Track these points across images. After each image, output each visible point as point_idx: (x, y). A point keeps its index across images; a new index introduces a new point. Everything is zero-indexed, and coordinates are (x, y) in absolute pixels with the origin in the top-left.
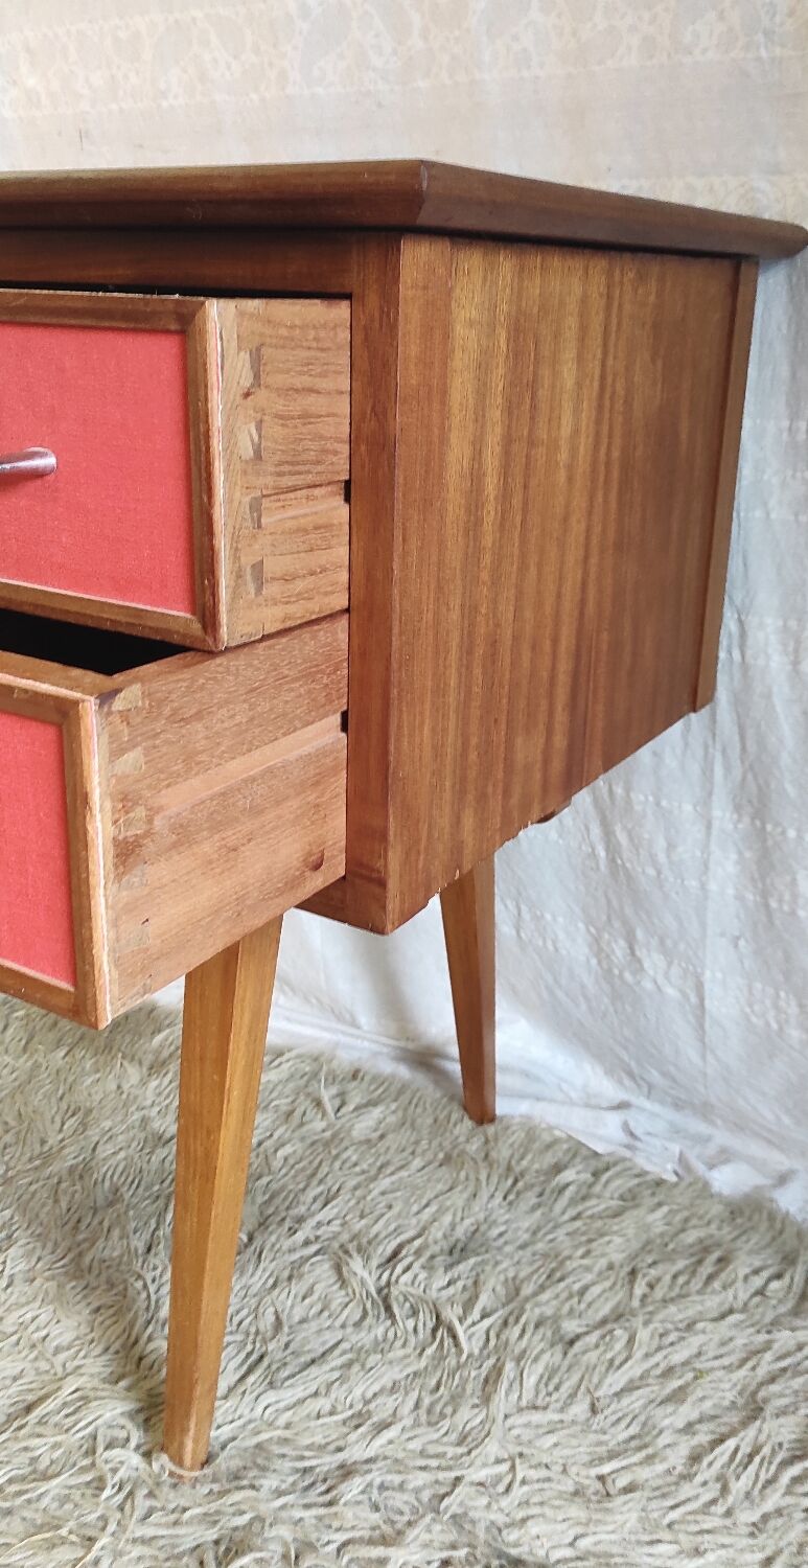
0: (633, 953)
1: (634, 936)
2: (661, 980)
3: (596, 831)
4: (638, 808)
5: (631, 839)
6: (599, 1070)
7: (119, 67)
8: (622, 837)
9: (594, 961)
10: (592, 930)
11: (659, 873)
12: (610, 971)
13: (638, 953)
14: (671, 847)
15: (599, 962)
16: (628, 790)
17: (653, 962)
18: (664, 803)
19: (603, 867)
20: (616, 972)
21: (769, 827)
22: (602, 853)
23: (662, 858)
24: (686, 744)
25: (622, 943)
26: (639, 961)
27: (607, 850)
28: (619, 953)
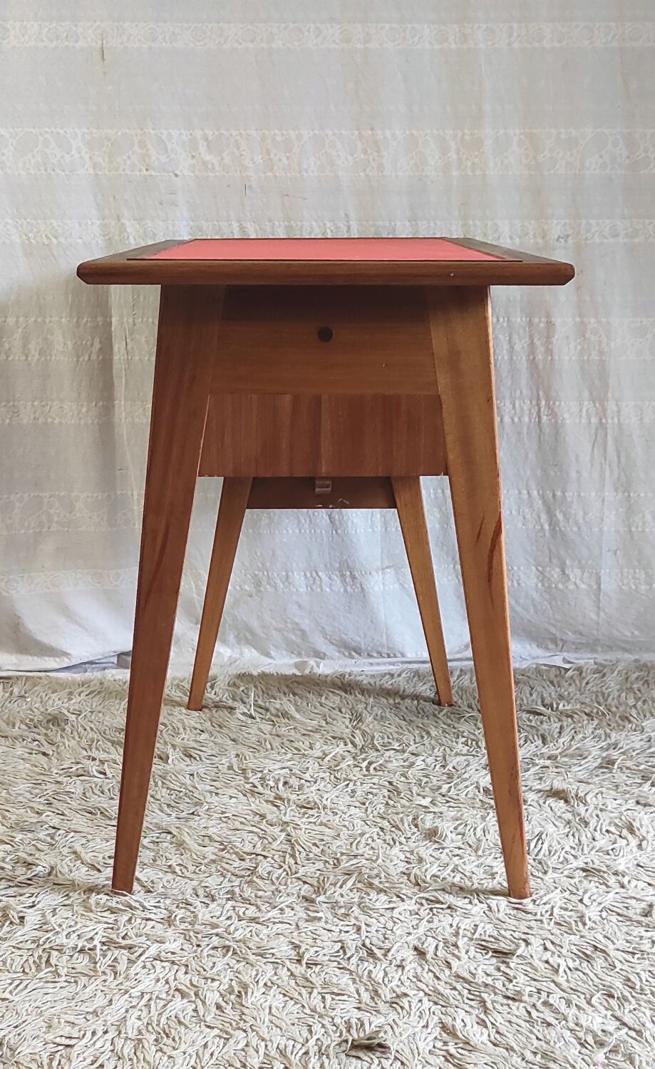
0: (563, 572)
1: (565, 563)
2: (578, 582)
3: (544, 517)
4: (569, 499)
5: (565, 515)
6: (534, 646)
7: (275, 155)
8: (560, 517)
9: (540, 585)
10: (540, 568)
11: (579, 529)
12: (550, 587)
13: (567, 572)
14: (585, 514)
15: (543, 585)
16: (563, 493)
17: (574, 574)
18: (582, 494)
19: (547, 534)
20: (553, 586)
21: (632, 494)
22: (546, 527)
23: (581, 521)
24: (592, 465)
25: (558, 570)
26: (568, 576)
27: (550, 525)
28: (555, 576)
